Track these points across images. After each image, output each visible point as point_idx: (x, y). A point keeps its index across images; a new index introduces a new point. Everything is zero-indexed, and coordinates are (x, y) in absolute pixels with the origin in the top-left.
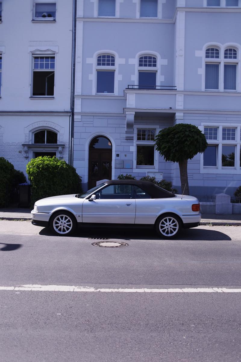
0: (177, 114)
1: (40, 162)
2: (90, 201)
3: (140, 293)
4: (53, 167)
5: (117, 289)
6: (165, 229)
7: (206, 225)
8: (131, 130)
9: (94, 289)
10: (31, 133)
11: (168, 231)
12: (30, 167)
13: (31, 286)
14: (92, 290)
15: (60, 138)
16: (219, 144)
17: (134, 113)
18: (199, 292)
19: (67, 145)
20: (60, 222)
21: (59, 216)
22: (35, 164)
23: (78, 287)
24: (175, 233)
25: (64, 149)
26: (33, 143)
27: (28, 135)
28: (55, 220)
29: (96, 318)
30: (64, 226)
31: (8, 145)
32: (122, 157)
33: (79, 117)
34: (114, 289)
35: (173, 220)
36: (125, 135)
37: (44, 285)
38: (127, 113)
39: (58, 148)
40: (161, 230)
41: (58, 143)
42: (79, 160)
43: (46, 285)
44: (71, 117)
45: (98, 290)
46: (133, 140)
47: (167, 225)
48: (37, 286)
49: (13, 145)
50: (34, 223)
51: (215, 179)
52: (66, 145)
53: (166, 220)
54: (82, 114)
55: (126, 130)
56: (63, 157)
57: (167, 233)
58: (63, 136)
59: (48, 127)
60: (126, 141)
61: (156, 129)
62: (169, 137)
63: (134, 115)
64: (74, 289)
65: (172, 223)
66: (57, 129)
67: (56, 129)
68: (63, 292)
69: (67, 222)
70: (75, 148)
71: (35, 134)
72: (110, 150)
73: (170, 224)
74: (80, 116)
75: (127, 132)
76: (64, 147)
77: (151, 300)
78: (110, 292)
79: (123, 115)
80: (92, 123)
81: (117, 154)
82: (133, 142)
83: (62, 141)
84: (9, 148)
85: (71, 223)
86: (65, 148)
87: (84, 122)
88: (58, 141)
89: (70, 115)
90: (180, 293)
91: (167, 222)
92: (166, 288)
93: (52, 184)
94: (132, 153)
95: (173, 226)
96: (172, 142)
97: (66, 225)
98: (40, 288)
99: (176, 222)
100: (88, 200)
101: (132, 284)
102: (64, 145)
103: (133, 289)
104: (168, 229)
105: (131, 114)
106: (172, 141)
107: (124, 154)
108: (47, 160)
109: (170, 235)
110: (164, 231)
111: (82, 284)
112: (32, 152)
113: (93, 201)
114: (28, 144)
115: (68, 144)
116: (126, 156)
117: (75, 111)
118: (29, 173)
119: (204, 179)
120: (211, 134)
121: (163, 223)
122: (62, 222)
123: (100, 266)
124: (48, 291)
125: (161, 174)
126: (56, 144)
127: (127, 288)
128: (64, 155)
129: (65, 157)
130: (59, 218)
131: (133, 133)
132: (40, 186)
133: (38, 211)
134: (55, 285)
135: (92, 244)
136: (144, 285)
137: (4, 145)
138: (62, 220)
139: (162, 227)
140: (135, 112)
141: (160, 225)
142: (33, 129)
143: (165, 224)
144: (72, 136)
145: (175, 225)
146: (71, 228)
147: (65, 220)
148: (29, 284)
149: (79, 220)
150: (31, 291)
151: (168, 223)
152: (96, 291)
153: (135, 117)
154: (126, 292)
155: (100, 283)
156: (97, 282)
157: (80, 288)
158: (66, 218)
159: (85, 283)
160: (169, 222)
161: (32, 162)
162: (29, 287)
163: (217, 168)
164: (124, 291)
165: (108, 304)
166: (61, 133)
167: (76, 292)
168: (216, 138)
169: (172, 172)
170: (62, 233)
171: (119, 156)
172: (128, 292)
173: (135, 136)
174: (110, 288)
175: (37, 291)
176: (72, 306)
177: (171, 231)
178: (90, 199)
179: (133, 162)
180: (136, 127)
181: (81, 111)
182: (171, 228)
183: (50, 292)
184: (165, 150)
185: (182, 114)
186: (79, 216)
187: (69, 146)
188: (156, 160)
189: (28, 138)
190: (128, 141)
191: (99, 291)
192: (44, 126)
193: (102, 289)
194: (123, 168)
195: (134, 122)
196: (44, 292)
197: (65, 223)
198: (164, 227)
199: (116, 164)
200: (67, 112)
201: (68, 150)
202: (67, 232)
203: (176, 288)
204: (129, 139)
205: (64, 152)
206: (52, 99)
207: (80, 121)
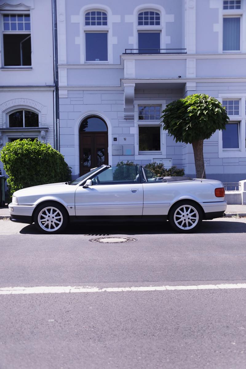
0: (187, 85)
1: (19, 146)
2: (84, 187)
3: (161, 291)
4: (35, 152)
5: (129, 288)
6: (182, 221)
7: (231, 217)
8: (131, 107)
9: (98, 289)
10: (4, 114)
11: (185, 223)
12: (5, 153)
13: (10, 288)
14: (95, 290)
15: (42, 119)
16: (241, 121)
17: (134, 85)
18: (241, 289)
19: (51, 129)
20: (47, 216)
21: (45, 209)
22: (11, 149)
23: (75, 287)
24: (194, 225)
25: (47, 134)
26: (8, 126)
27: (1, 116)
28: (41, 214)
29: (105, 323)
30: (52, 222)
32: (120, 141)
33: (65, 92)
34: (125, 287)
35: (192, 209)
36: (123, 114)
37: (29, 287)
38: (125, 85)
39: (40, 132)
40: (176, 222)
41: (40, 126)
42: (67, 146)
43: (31, 287)
44: (55, 93)
45: (103, 290)
46: (133, 119)
47: (183, 216)
48: (18, 288)
50: (13, 219)
51: (238, 164)
52: (49, 128)
53: (182, 210)
54: (69, 88)
55: (124, 107)
57: (185, 225)
58: (45, 117)
59: (26, 106)
60: (125, 120)
61: (162, 104)
62: (179, 111)
63: (134, 87)
64: (71, 290)
65: (190, 213)
66: (38, 109)
67: (36, 108)
68: (56, 293)
69: (56, 216)
70: (62, 131)
71: (10, 116)
72: (106, 134)
73: (187, 215)
74: (67, 91)
75: (126, 110)
76: (47, 131)
77: (177, 299)
78: (120, 292)
79: (120, 88)
80: (82, 99)
81: (114, 138)
82: (134, 121)
83: (44, 123)
85: (61, 217)
86: (48, 132)
87: (72, 99)
88: (40, 124)
89: (54, 90)
90: (215, 290)
91: (183, 212)
92: (194, 285)
93: (34, 173)
94: (133, 135)
95: (192, 216)
96: (184, 118)
97: (54, 220)
98: (24, 290)
99: (196, 212)
100: (82, 186)
101: (148, 281)
102: (47, 128)
103: (150, 286)
104: (185, 220)
105: (130, 86)
106: (184, 116)
107: (123, 138)
108: (27, 144)
109: (188, 228)
110: (180, 223)
111: (80, 284)
112: (7, 138)
113: (88, 187)
114: (1, 127)
115: (53, 126)
116: (125, 140)
117: (60, 84)
118: (4, 161)
119: (224, 164)
120: (231, 108)
121: (178, 213)
122: (49, 216)
123: (103, 263)
124: (35, 294)
125: (170, 161)
126: (38, 127)
127: (142, 286)
128: (48, 141)
129: (50, 143)
130: (45, 211)
131: (133, 111)
132: (20, 177)
133: (17, 204)
134: (45, 287)
135: (90, 241)
136: (165, 282)
138: (49, 213)
139: (178, 219)
140: (136, 84)
141: (175, 215)
142: (8, 109)
143: (181, 215)
144: (58, 117)
145: (194, 216)
146: (61, 224)
147: (53, 214)
148: (9, 286)
149: (71, 213)
150: (11, 294)
151: (185, 213)
152: (100, 291)
153: (135, 90)
154: (141, 291)
155: (105, 282)
156: (101, 281)
157: (79, 288)
158: (54, 211)
159: (84, 282)
160: (187, 211)
161: (7, 147)
162: (7, 290)
163: (240, 151)
164: (138, 290)
165: (118, 305)
166: (42, 112)
167: (73, 293)
168: (237, 113)
169: (183, 157)
170: (49, 230)
171: (116, 140)
172: (145, 291)
173: (136, 115)
174: (119, 287)
175: (19, 294)
176: (69, 310)
177: (189, 223)
178: (84, 186)
179: (134, 147)
180: (137, 103)
181: (68, 85)
182: (189, 219)
183: (37, 295)
184: (175, 128)
185: (194, 85)
186: (71, 208)
187: (54, 129)
188: (163, 144)
189: (1, 120)
190: (128, 120)
191: (105, 291)
192: (20, 105)
193: (108, 289)
194: (123, 155)
195: (135, 97)
196: (29, 295)
197: (53, 218)
198: (180, 218)
199: (113, 150)
200: (50, 86)
201: (53, 134)
202: (56, 229)
203: (208, 284)
204: (129, 118)
205: (48, 138)
206: (30, 70)
207: (67, 97)
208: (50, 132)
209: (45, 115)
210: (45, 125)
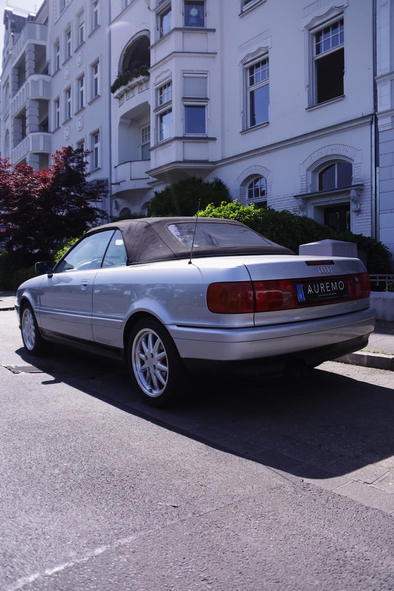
10: (310, 174)
15: (356, 171)
19: (368, 185)
25: (361, 194)
26: (318, 189)
27: (305, 176)
31: (279, 200)
33: (388, 120)
39: (349, 192)
41: (353, 183)
44: (373, 126)
49: (285, 199)
52: (365, 185)
56: (362, 209)
58: (359, 168)
59: (335, 155)
66: (349, 157)
67: (347, 156)
70: (383, 187)
71: (320, 174)
74: (390, 118)
76: (362, 190)
83: (359, 177)
84: (279, 205)
86: (364, 191)
88: (353, 180)
89: (372, 122)
102: (362, 185)
112: (313, 207)
114: (305, 193)
115: (370, 181)
117: (380, 109)
128: (362, 206)
129: (365, 208)
137: (272, 201)
142: (313, 165)
144: (377, 165)
166: (356, 162)
181: (391, 107)
187: (372, 185)
189: (305, 182)
192: (328, 156)
200: (369, 116)
201: (370, 193)
205: (363, 200)
206: (341, 100)
207: (391, 128)
208: (366, 190)
209: (359, 165)
210: (360, 180)
